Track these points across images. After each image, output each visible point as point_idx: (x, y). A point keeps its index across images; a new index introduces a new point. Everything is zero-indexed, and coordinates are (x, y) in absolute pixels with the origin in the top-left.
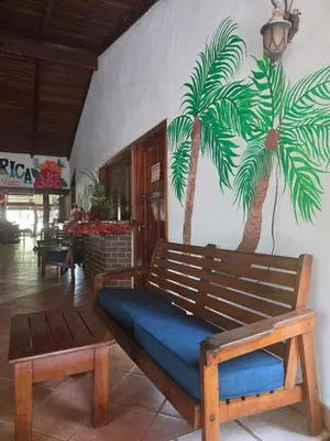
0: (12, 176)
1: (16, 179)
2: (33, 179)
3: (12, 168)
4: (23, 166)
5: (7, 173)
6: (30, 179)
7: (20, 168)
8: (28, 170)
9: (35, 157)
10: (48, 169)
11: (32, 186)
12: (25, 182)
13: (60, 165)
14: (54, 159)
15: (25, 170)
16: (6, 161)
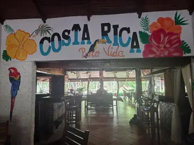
0: (116, 44)
1: (121, 48)
2: (142, 46)
3: (115, 33)
4: (128, 30)
5: (109, 41)
6: (138, 46)
7: (125, 32)
8: (135, 34)
9: (144, 15)
10: (161, 31)
11: (140, 55)
12: (132, 51)
13: (179, 22)
14: (170, 14)
15: (131, 35)
16: (108, 25)
